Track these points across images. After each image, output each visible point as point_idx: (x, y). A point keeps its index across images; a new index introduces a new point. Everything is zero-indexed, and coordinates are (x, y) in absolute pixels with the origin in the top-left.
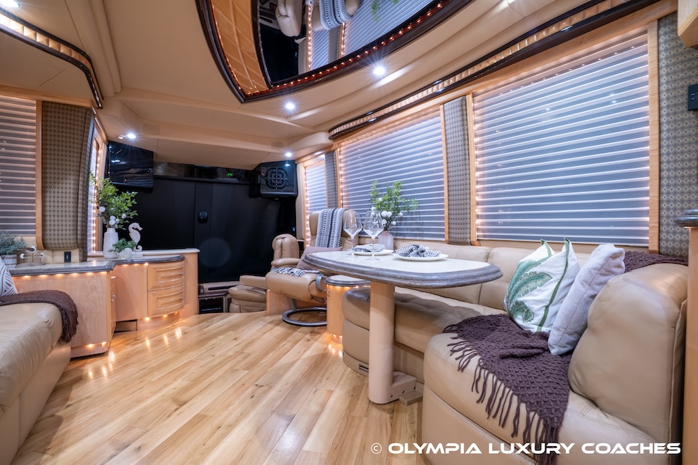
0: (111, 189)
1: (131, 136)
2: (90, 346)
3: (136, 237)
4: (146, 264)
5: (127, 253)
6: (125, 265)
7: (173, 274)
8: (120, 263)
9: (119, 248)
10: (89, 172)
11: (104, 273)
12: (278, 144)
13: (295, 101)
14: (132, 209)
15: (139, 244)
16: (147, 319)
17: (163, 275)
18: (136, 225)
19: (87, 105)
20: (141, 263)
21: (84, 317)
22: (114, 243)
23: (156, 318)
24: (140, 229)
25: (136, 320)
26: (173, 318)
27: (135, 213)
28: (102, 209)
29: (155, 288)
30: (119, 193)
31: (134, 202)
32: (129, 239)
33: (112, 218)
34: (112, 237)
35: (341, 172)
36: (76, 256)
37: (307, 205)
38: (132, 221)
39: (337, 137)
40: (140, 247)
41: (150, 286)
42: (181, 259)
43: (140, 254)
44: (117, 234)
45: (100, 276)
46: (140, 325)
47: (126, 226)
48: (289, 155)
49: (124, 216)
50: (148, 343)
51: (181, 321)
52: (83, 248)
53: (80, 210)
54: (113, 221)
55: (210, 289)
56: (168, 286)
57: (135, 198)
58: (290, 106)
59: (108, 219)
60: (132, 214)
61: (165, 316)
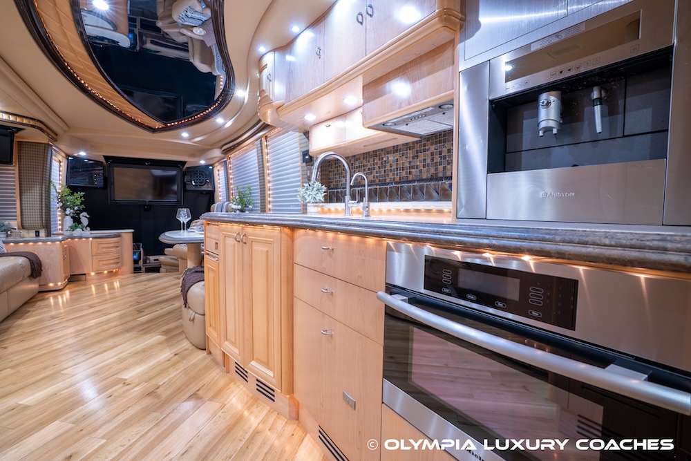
0: (68, 191)
1: (83, 154)
2: (51, 285)
3: (85, 221)
4: (91, 239)
5: (78, 232)
6: (77, 239)
7: (112, 245)
8: (73, 238)
9: (73, 228)
10: (50, 182)
11: (58, 243)
12: (193, 155)
13: (188, 132)
14: (81, 204)
15: (87, 226)
16: (93, 274)
17: (104, 246)
18: (85, 214)
19: (45, 142)
20: (87, 238)
21: (47, 268)
22: (70, 225)
23: (99, 273)
24: (88, 216)
25: (85, 274)
26: (112, 274)
27: (83, 206)
28: (61, 204)
29: (97, 254)
30: (72, 194)
31: (83, 199)
32: (80, 223)
33: (68, 210)
34: (69, 221)
35: (231, 177)
36: (42, 233)
37: (220, 198)
38: (81, 212)
39: (227, 152)
40: (88, 228)
41: (94, 253)
42: (119, 236)
43: (88, 232)
44: (72, 220)
45: (56, 245)
46: (88, 277)
47: (78, 214)
48: (202, 162)
49: (76, 208)
50: (93, 288)
51: (120, 277)
52: (47, 228)
53: (44, 206)
54: (68, 211)
55: (155, 260)
56: (107, 253)
57: (84, 196)
58: (185, 134)
59: (65, 210)
60: (81, 207)
61: (106, 272)
